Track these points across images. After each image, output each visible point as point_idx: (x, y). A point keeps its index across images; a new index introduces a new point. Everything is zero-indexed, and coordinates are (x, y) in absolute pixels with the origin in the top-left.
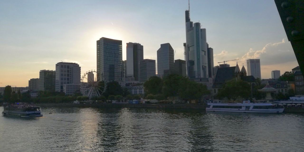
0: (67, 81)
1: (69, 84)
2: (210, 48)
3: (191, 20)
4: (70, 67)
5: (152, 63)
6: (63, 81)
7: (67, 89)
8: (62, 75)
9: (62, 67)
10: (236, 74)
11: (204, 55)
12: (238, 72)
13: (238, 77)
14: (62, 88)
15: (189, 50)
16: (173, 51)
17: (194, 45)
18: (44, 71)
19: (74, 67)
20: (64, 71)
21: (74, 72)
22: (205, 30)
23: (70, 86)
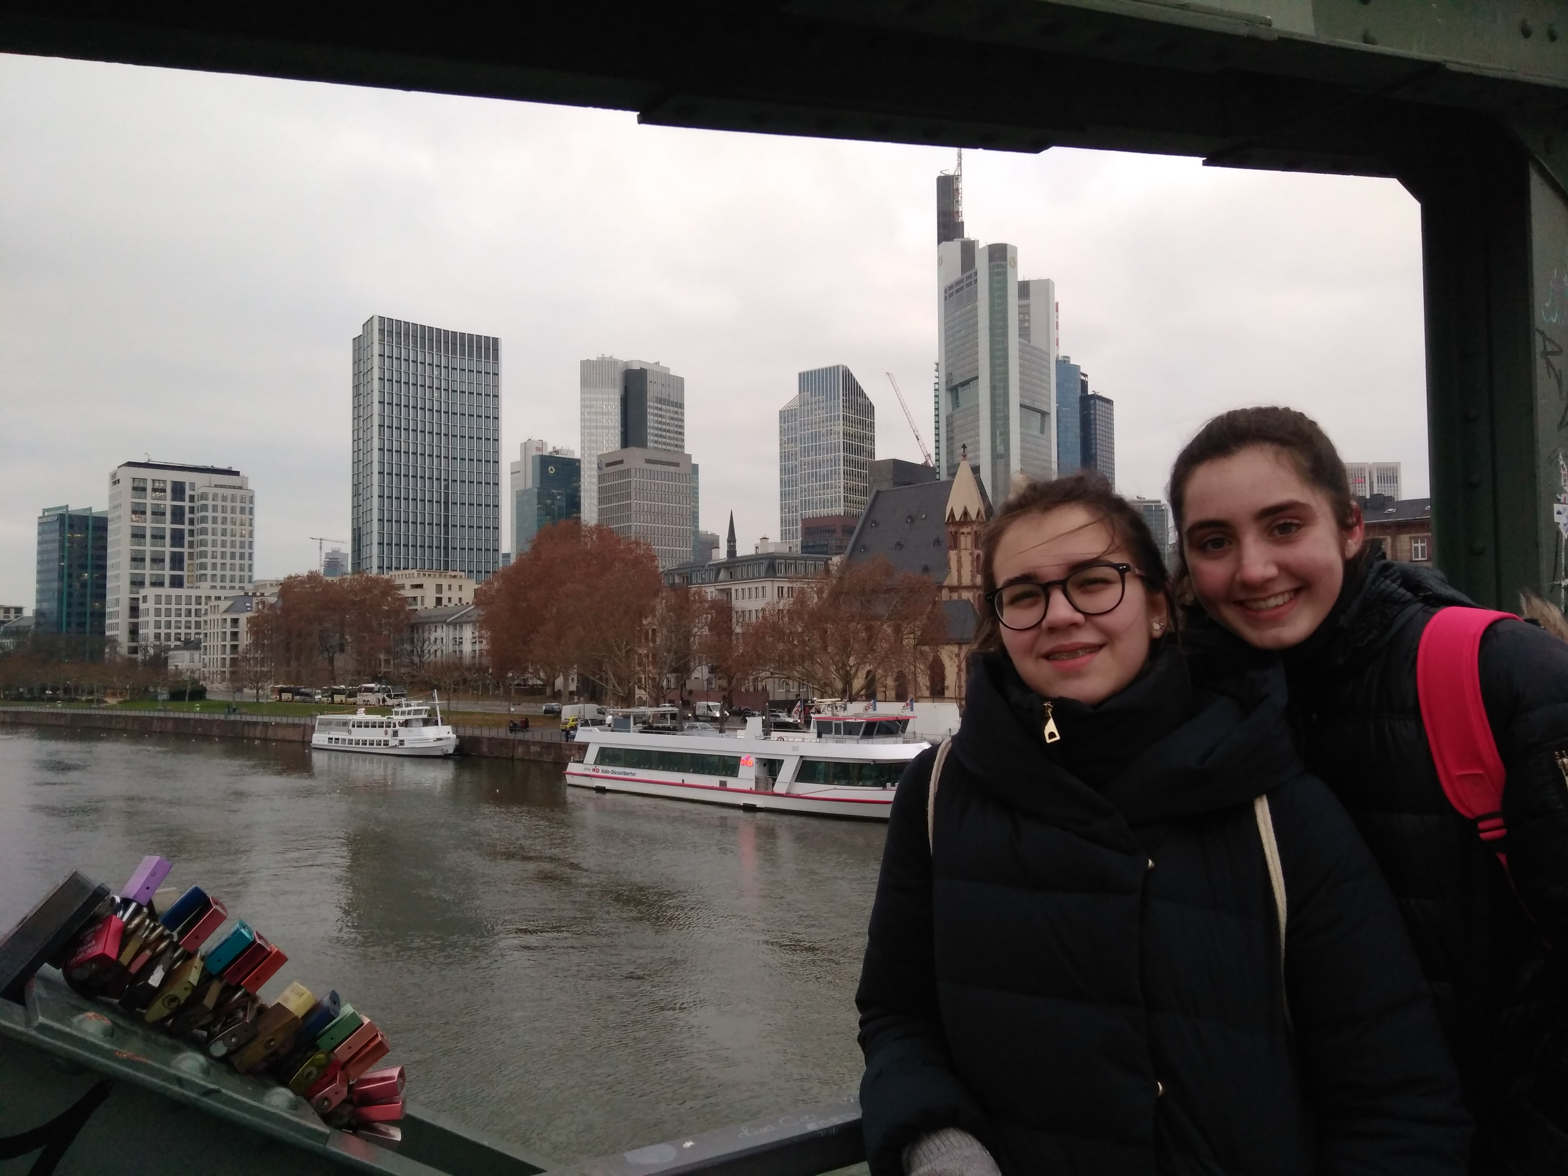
0: (167, 572)
1: (183, 592)
2: (1095, 397)
3: (969, 233)
4: (192, 493)
5: (672, 469)
6: (148, 571)
7: (158, 618)
8: (138, 535)
9: (139, 489)
10: (952, 529)
11: (1037, 433)
12: (966, 513)
13: (963, 547)
14: (134, 611)
15: (956, 403)
16: (868, 409)
17: (977, 378)
18: (60, 512)
19: (211, 491)
20: (154, 513)
21: (210, 521)
22: (1046, 286)
23: (179, 597)
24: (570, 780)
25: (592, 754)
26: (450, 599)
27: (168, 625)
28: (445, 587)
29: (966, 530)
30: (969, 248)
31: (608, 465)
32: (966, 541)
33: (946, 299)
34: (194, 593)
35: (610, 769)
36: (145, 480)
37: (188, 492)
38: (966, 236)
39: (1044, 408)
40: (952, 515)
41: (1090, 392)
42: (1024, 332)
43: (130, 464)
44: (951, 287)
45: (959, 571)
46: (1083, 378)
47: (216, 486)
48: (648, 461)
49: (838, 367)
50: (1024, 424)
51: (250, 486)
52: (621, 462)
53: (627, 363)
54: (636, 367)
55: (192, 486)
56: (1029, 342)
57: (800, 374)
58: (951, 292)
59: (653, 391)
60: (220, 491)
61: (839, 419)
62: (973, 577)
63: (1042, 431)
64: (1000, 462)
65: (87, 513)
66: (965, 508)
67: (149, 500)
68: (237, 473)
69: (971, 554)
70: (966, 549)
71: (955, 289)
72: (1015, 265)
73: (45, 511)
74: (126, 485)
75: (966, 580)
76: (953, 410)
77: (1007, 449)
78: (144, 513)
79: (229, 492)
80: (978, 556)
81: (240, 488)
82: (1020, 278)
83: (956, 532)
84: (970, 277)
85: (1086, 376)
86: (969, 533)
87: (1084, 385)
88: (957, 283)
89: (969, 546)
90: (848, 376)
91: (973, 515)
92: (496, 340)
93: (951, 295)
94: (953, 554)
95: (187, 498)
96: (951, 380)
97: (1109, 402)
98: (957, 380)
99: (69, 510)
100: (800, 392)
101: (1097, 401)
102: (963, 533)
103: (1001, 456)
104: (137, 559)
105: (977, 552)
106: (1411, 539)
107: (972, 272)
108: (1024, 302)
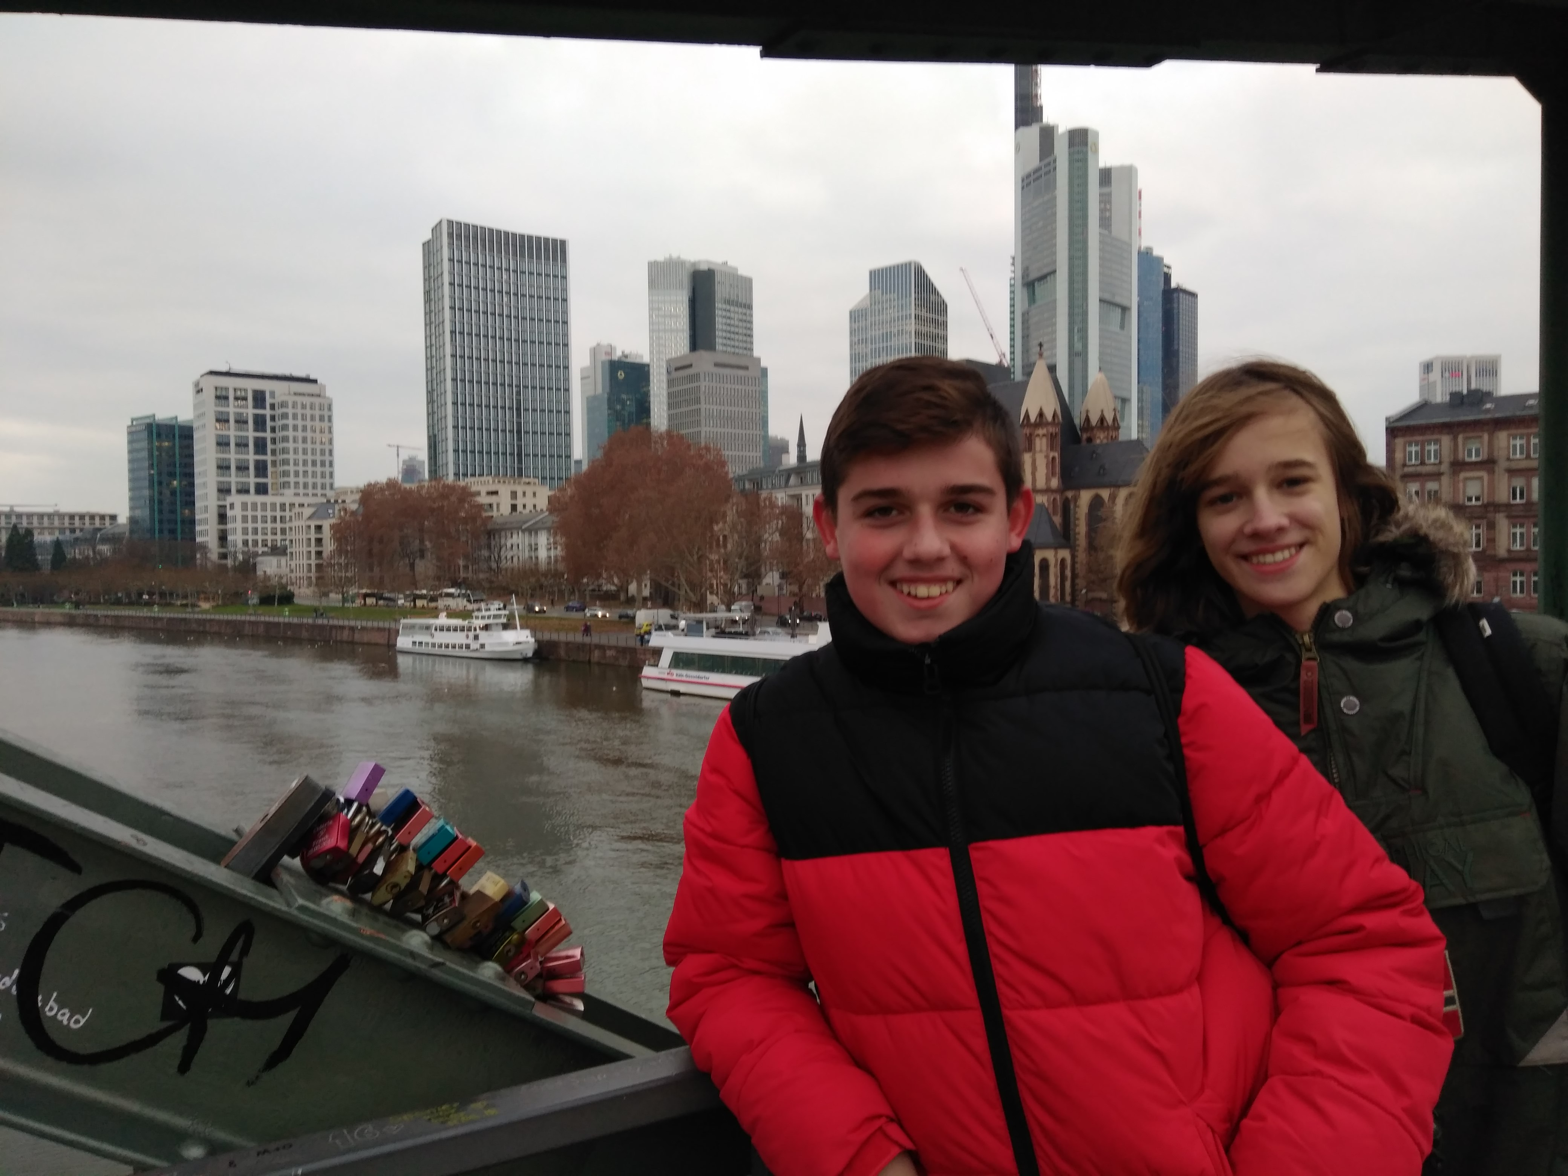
0: (252, 480)
1: (267, 499)
2: (1179, 290)
4: (272, 401)
5: (741, 373)
6: (234, 479)
7: (245, 525)
8: (222, 443)
9: (221, 398)
10: (1027, 431)
11: (1117, 329)
12: (1041, 414)
13: (1038, 448)
14: (222, 518)
15: (1032, 298)
16: (941, 308)
17: (1054, 272)
18: (148, 421)
19: (290, 400)
20: (237, 422)
21: (291, 428)
22: (1129, 172)
23: (264, 505)
24: (645, 683)
25: (666, 658)
26: (524, 506)
27: (255, 531)
28: (520, 494)
29: (1041, 431)
30: (1048, 133)
31: (677, 369)
32: (1041, 444)
33: (1023, 188)
34: (278, 500)
35: (684, 672)
36: (227, 389)
37: (269, 401)
38: (1045, 120)
39: (1125, 303)
40: (1027, 416)
41: (1173, 285)
42: (1105, 222)
43: (212, 373)
44: (1028, 176)
45: (1033, 474)
46: (1166, 270)
47: (295, 394)
48: (717, 365)
49: (910, 264)
50: (1103, 319)
51: (329, 393)
52: (690, 366)
53: (694, 264)
54: (704, 267)
55: (273, 394)
56: (1110, 232)
57: (871, 273)
58: (1028, 181)
59: (721, 292)
60: (299, 399)
61: (910, 317)
62: (1048, 480)
63: (1122, 326)
64: (1078, 361)
65: (174, 422)
66: (1041, 409)
67: (232, 409)
68: (315, 381)
69: (1047, 457)
70: (1041, 451)
71: (1032, 178)
72: (1096, 151)
73: (132, 420)
74: (209, 394)
75: (1041, 483)
76: (1030, 305)
77: (1085, 346)
78: (227, 421)
79: (307, 400)
80: (1053, 458)
81: (319, 396)
82: (1102, 164)
83: (1031, 435)
84: (1049, 164)
85: (1169, 267)
86: (1044, 435)
87: (1167, 278)
88: (1036, 171)
89: (1044, 448)
90: (920, 273)
91: (1049, 416)
92: (563, 243)
93: (1029, 184)
94: (1027, 458)
95: (268, 406)
96: (1028, 275)
97: (1194, 295)
98: (1034, 275)
99: (156, 418)
100: (871, 290)
101: (1181, 295)
102: (1038, 435)
103: (1078, 354)
104: (223, 467)
105: (1052, 454)
106: (1509, 436)
107: (1050, 159)
108: (1106, 190)
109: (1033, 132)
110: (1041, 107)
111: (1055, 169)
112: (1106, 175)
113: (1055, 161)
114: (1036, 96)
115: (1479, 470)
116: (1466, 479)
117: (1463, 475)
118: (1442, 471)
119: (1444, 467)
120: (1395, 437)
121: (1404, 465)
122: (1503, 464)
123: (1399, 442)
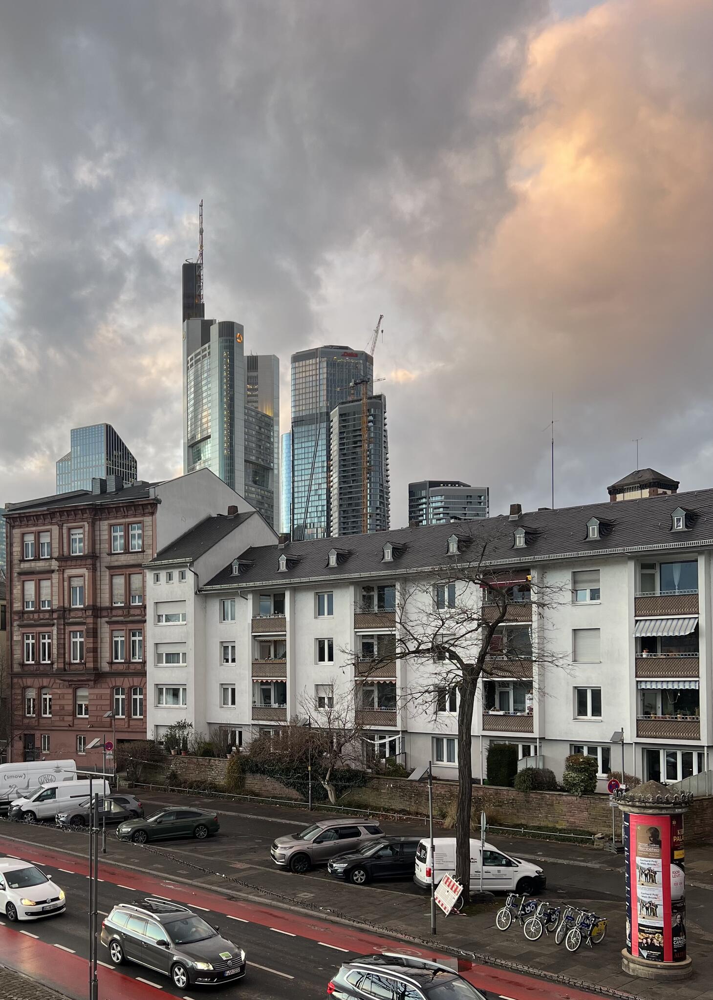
17: (208, 438)
22: (273, 359)
30: (207, 326)
33: (188, 369)
38: (206, 315)
39: (268, 465)
42: (251, 398)
44: (192, 359)
49: (103, 425)
50: (248, 477)
56: (256, 407)
57: (72, 431)
71: (194, 361)
84: (205, 349)
88: (197, 355)
90: (109, 430)
96: (190, 438)
98: (194, 439)
106: (111, 526)
107: (207, 345)
108: (254, 374)
109: (196, 323)
110: (203, 304)
111: (209, 353)
112: (253, 362)
113: (209, 347)
114: (200, 295)
115: (80, 566)
116: (70, 577)
117: (69, 572)
118: (52, 568)
119: (55, 564)
120: (13, 527)
121: (22, 561)
122: (106, 560)
123: (17, 532)
